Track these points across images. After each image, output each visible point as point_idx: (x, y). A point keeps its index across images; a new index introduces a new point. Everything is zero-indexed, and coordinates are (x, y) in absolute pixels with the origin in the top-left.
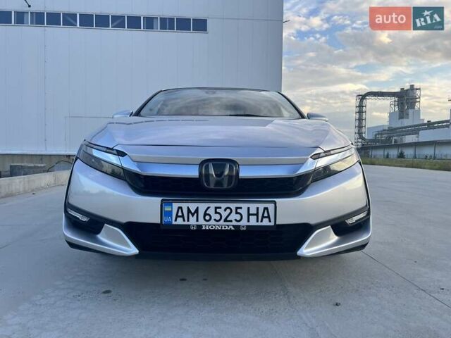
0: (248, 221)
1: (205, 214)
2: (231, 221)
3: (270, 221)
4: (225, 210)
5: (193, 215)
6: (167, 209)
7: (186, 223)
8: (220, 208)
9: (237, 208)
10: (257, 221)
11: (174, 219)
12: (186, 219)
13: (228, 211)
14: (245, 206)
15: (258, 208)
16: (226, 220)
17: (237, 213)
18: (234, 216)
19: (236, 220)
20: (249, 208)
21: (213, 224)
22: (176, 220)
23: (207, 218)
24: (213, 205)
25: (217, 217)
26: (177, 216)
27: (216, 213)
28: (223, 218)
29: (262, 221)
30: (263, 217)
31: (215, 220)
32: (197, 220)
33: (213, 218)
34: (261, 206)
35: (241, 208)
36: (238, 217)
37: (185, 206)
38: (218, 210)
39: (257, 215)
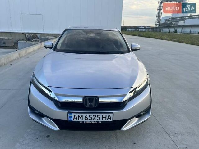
0: (102, 120)
1: (85, 117)
2: (96, 120)
3: (111, 120)
4: (93, 116)
5: (80, 118)
6: (70, 115)
7: (78, 120)
8: (91, 115)
9: (98, 115)
10: (106, 120)
11: (73, 119)
12: (78, 119)
13: (95, 116)
14: (101, 115)
15: (106, 115)
16: (93, 120)
17: (98, 117)
18: (96, 118)
19: (97, 120)
20: (103, 115)
21: (88, 121)
22: (74, 119)
23: (86, 119)
24: (88, 114)
25: (90, 118)
26: (74, 118)
27: (90, 117)
28: (92, 119)
29: (107, 120)
30: (108, 118)
31: (89, 119)
32: (82, 120)
33: (88, 119)
34: (108, 115)
35: (99, 115)
36: (98, 118)
37: (77, 115)
38: (90, 116)
39: (106, 117)
